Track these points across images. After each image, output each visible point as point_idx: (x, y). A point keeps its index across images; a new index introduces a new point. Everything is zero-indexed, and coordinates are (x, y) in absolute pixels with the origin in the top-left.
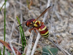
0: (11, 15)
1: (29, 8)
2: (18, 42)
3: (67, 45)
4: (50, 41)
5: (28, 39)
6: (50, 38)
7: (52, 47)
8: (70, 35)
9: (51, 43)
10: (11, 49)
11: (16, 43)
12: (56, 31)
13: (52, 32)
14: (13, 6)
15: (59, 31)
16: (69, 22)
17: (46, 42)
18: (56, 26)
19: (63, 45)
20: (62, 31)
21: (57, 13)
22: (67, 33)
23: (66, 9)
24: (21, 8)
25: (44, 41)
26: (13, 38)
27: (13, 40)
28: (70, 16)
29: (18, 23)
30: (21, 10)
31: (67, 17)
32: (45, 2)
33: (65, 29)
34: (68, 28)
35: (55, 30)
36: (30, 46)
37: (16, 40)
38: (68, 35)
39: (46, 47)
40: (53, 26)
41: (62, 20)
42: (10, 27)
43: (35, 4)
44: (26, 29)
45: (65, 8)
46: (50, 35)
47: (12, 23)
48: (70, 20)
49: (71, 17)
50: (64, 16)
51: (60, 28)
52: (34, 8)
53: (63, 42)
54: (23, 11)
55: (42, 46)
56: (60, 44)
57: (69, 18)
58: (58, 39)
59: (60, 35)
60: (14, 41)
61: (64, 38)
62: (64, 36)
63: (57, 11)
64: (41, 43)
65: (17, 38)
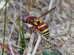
0: (10, 16)
1: (29, 9)
2: (17, 44)
3: (68, 49)
4: (51, 44)
5: (27, 41)
6: (51, 41)
7: (52, 51)
8: (71, 39)
9: (52, 46)
10: (10, 52)
11: (15, 45)
12: (57, 35)
13: (52, 35)
14: (12, 7)
15: (60, 34)
16: (71, 25)
17: (46, 46)
18: (57, 29)
19: (64, 49)
20: (63, 34)
21: (59, 16)
22: (68, 36)
23: (68, 12)
24: (21, 9)
25: (44, 44)
26: (12, 40)
27: (11, 42)
28: (72, 19)
29: (17, 24)
30: (21, 11)
31: (68, 20)
32: (46, 4)
33: (66, 33)
34: (70, 32)
35: (56, 33)
36: (30, 49)
37: (15, 42)
38: (69, 39)
39: (46, 50)
40: (54, 29)
41: (63, 23)
42: (9, 29)
43: (35, 5)
44: (25, 31)
45: (67, 10)
46: (51, 38)
47: (11, 24)
48: (72, 23)
49: (73, 21)
50: (66, 19)
51: (61, 31)
52: (35, 9)
53: (64, 46)
54: (23, 12)
55: (42, 49)
56: (61, 47)
57: (72, 21)
58: (59, 42)
59: (61, 39)
60: (13, 43)
61: (66, 42)
62: (65, 40)
63: (59, 13)
64: (41, 46)
65: (16, 40)
